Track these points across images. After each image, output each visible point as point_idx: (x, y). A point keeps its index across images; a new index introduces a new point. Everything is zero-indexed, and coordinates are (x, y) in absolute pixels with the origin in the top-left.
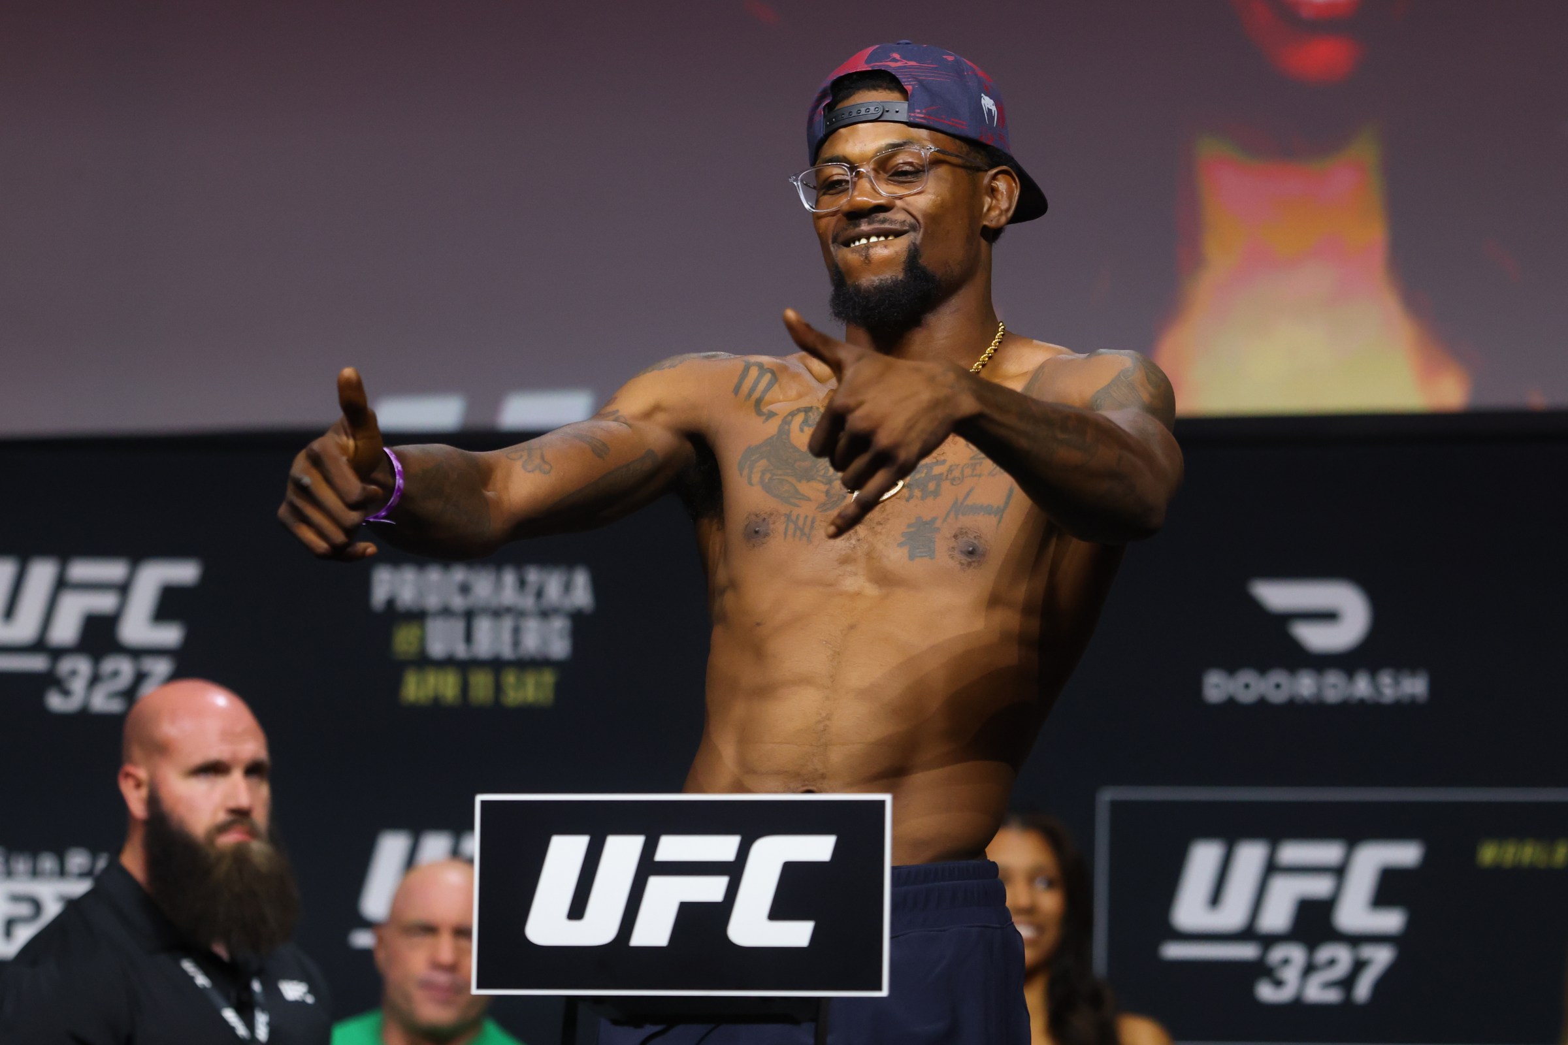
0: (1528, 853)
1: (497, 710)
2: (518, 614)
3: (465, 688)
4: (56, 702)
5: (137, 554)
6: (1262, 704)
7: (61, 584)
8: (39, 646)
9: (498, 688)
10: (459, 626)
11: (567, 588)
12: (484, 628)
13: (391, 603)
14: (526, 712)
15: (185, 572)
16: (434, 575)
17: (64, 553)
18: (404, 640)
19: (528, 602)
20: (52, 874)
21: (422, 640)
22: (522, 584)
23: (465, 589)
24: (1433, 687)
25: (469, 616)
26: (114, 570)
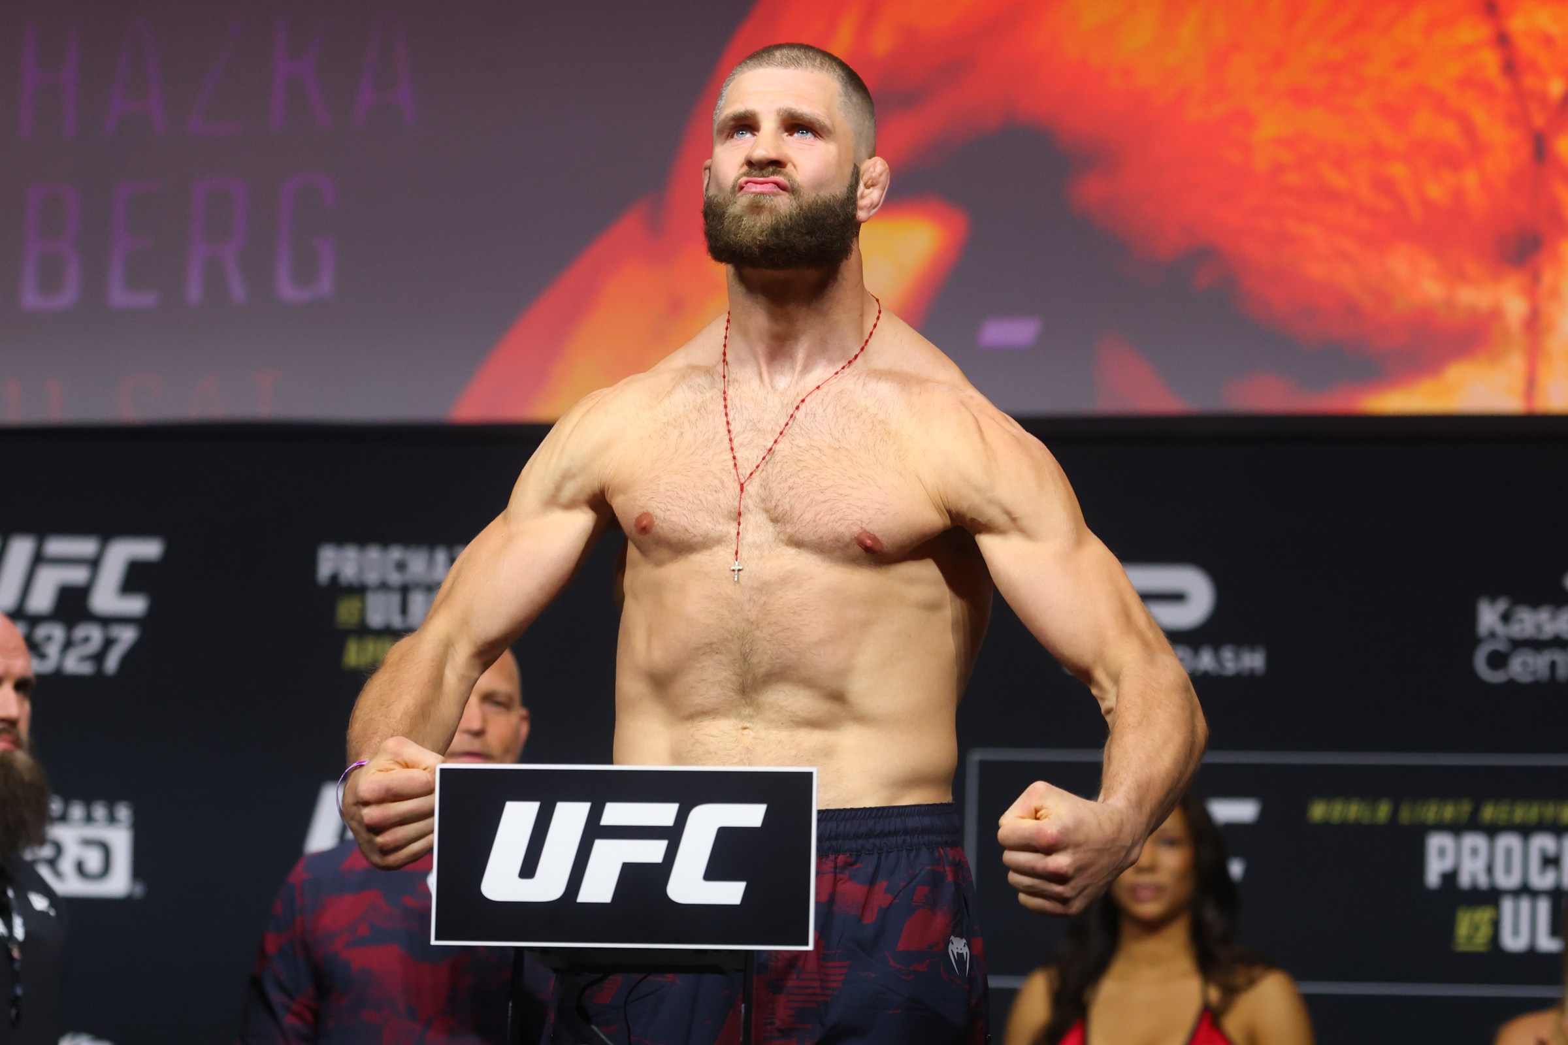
0: (1353, 811)
5: (107, 533)
7: (38, 559)
8: (20, 613)
10: (395, 599)
12: (418, 601)
13: (334, 578)
15: (149, 549)
16: (373, 553)
17: (41, 530)
18: (346, 611)
21: (363, 612)
23: (401, 566)
24: (1270, 661)
25: (405, 590)
26: (86, 547)
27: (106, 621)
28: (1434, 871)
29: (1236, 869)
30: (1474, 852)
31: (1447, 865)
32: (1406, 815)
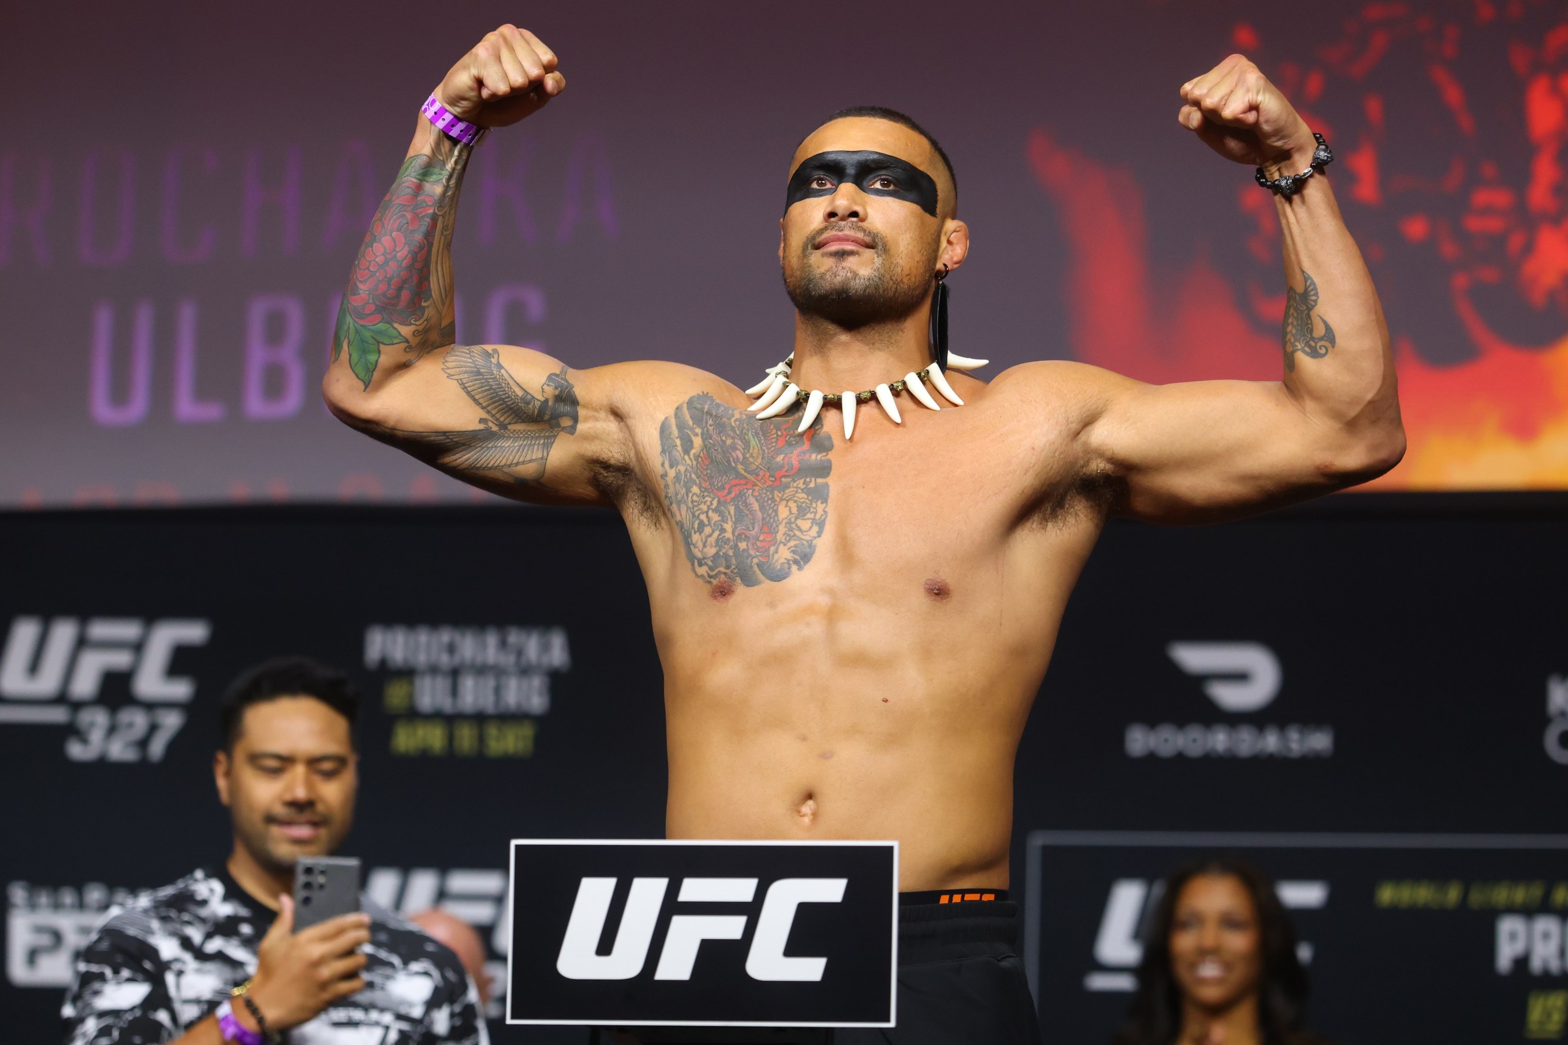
0: (1421, 894)
1: (481, 762)
2: (499, 672)
3: (451, 738)
4: (76, 751)
5: (150, 615)
6: (1180, 758)
7: (82, 643)
8: (61, 698)
9: (482, 739)
10: (445, 682)
11: (545, 648)
12: (468, 684)
13: (383, 662)
14: (507, 762)
15: (194, 632)
16: (423, 635)
17: (84, 613)
18: (395, 695)
19: (509, 660)
20: (73, 906)
21: (411, 696)
22: (503, 644)
23: (451, 649)
24: (1337, 742)
25: (455, 673)
26: (128, 630)
27: (151, 706)
28: (1506, 954)
29: (1304, 953)
30: (1546, 936)
31: (1518, 948)
32: (1477, 898)
